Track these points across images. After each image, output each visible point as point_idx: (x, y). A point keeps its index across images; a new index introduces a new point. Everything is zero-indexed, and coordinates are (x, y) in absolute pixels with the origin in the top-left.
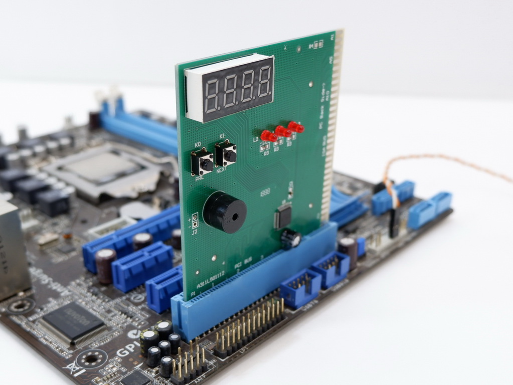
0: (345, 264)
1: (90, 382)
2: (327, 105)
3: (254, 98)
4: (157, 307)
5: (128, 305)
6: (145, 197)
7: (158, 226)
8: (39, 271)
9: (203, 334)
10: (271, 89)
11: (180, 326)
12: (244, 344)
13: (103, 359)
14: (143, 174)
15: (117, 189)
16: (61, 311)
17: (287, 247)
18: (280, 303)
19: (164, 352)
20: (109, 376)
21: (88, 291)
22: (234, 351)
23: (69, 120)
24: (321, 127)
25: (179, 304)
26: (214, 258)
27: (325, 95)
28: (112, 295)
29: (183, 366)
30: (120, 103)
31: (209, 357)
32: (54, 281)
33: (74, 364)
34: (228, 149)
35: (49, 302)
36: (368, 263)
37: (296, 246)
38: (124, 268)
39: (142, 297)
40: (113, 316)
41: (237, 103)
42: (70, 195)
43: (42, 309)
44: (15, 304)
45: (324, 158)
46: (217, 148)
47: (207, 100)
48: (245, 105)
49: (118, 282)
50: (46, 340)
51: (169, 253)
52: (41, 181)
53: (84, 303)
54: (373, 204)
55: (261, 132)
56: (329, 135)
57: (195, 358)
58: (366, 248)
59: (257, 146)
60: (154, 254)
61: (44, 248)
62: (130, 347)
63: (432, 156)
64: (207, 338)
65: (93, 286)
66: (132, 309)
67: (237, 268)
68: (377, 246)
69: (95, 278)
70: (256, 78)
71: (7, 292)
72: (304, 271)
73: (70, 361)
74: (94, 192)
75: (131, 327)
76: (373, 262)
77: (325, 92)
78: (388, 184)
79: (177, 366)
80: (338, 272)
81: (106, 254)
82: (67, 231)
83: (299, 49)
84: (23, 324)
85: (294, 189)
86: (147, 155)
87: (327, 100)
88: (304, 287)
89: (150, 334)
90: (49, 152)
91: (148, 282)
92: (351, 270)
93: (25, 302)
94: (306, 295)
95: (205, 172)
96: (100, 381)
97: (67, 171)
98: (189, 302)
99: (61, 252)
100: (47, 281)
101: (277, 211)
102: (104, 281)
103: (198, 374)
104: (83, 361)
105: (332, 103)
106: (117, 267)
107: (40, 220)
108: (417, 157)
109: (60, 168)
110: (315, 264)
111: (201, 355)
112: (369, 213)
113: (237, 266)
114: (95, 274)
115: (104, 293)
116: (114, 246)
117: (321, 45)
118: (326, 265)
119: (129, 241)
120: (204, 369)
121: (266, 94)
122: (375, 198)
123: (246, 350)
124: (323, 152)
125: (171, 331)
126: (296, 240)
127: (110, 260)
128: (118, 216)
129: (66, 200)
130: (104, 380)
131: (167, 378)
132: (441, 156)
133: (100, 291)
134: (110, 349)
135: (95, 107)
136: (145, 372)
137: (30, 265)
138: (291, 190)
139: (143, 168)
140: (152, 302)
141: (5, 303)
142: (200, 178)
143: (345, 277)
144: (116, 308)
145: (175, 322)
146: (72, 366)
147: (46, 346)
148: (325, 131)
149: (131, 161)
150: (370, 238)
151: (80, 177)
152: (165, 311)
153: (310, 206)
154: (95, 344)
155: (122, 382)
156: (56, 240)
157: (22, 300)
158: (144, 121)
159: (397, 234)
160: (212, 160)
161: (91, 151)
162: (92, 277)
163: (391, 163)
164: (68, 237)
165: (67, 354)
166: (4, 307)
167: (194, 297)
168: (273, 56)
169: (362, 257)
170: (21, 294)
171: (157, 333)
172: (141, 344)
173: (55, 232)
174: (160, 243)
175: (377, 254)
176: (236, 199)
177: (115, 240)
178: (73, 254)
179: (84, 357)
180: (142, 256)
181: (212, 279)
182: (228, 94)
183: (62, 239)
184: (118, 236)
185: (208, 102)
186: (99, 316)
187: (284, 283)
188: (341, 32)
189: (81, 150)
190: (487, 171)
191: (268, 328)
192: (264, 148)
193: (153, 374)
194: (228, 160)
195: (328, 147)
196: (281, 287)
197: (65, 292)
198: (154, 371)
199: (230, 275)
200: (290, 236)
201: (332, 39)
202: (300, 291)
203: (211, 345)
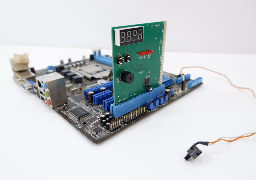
0: (167, 97)
1: (84, 130)
2: (161, 45)
3: (137, 40)
4: (106, 109)
5: (97, 108)
6: (105, 78)
7: (108, 85)
8: (71, 98)
9: (120, 117)
10: (142, 37)
11: (113, 114)
12: (133, 120)
13: (88, 124)
14: (105, 71)
15: (96, 76)
16: (76, 109)
17: (148, 91)
18: (145, 108)
19: (107, 121)
20: (89, 128)
21: (85, 104)
22: (130, 122)
23: (84, 57)
24: (159, 53)
25: (112, 107)
26: (124, 93)
27: (161, 42)
28: (93, 105)
29: (113, 126)
30: (100, 52)
31: (121, 123)
32: (75, 101)
33: (79, 125)
34: (128, 56)
35: (73, 107)
36: (174, 98)
37: (151, 91)
38: (96, 97)
39: (102, 106)
40: (92, 111)
41: (131, 41)
42: (82, 77)
43: (71, 109)
44: (62, 107)
45: (161, 63)
46: (125, 56)
47: (121, 39)
48: (134, 42)
49: (95, 102)
50: (71, 118)
51: (111, 93)
52: (74, 73)
53: (84, 107)
54: (177, 81)
55: (140, 52)
56: (162, 56)
57: (117, 124)
58: (174, 93)
59: (138, 57)
60: (106, 93)
61: (73, 92)
62: (97, 120)
63: (196, 67)
64: (121, 118)
65: (87, 103)
66: (98, 109)
67: (132, 97)
68: (177, 93)
69: (88, 101)
70: (138, 33)
71: (60, 104)
72: (154, 99)
73: (78, 124)
74: (90, 76)
75: (98, 115)
76: (176, 97)
77: (161, 41)
78: (182, 75)
79: (111, 125)
80: (164, 100)
81: (91, 93)
82: (80, 87)
83: (152, 26)
84: (64, 113)
85: (151, 73)
86: (107, 67)
87: (161, 44)
88: (153, 103)
89: (103, 116)
90: (77, 66)
91: (103, 101)
92: (169, 100)
93: (66, 107)
94: (154, 106)
95: (121, 63)
96: (87, 130)
97: (82, 71)
98: (116, 106)
99: (78, 93)
100: (73, 101)
101: (145, 79)
102: (90, 101)
103: (118, 128)
104: (82, 124)
105: (163, 45)
106: (94, 96)
107: (72, 84)
108: (192, 67)
109: (80, 70)
110: (157, 97)
111: (119, 123)
112: (175, 84)
113: (131, 96)
114: (88, 99)
115: (90, 105)
116: (94, 91)
117: (159, 25)
118: (161, 97)
119: (99, 90)
120: (120, 127)
121: (141, 39)
122: (177, 79)
123: (134, 122)
124: (160, 61)
125: (110, 115)
126: (151, 89)
127: (93, 94)
128: (96, 83)
129: (81, 78)
130: (88, 130)
131: (108, 129)
132: (199, 67)
133: (89, 104)
134: (91, 121)
135: (92, 53)
136: (101, 128)
137: (68, 96)
138: (149, 72)
139: (105, 70)
140: (105, 107)
141: (59, 107)
142: (119, 65)
143: (167, 102)
144: (93, 109)
145: (111, 113)
146: (78, 125)
147: (71, 119)
148: (161, 54)
149: (102, 68)
150: (175, 91)
151: (86, 72)
152: (109, 110)
153: (156, 78)
154: (86, 119)
155: (93, 130)
156: (77, 90)
157: (65, 106)
158: (107, 58)
159: (184, 89)
160: (123, 59)
161: (89, 65)
162: (87, 100)
163: (183, 68)
164: (81, 89)
165: (77, 121)
166: (59, 108)
167: (117, 105)
168: (143, 26)
169: (173, 96)
170: (65, 104)
171: (105, 116)
172: (100, 119)
173: (77, 88)
174: (108, 90)
175: (178, 95)
176: (131, 73)
177: (94, 89)
178: (82, 94)
179: (82, 123)
180: (103, 93)
181: (123, 99)
182: (128, 38)
183: (79, 90)
184: (95, 88)
185: (122, 40)
186: (88, 111)
187: (147, 102)
188: (166, 22)
189: (87, 65)
190: (214, 72)
191: (141, 116)
192: (141, 58)
193: (103, 128)
194: (129, 60)
195: (162, 60)
196: (146, 103)
197: (78, 104)
198: (104, 127)
199: (129, 99)
200: (149, 87)
201: (163, 24)
202: (152, 105)
203: (123, 120)
